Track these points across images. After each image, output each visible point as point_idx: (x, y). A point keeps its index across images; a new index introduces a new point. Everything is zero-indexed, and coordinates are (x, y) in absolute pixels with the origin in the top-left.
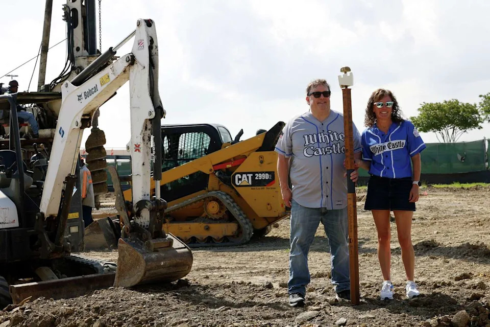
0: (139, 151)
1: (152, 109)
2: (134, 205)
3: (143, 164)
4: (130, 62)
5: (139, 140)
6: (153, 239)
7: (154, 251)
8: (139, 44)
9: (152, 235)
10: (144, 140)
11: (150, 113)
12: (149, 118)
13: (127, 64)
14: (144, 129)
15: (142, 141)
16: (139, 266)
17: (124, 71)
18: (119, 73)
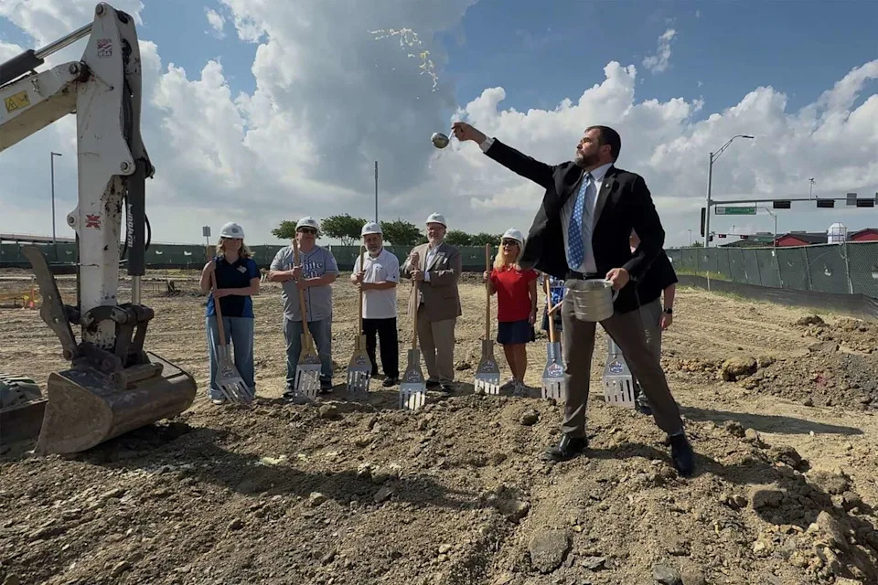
0: (96, 226)
1: (129, 159)
2: (82, 314)
3: (106, 249)
4: (79, 73)
5: (98, 209)
6: (125, 367)
7: (128, 389)
8: (100, 47)
9: (123, 361)
10: (107, 209)
11: (125, 166)
12: (122, 173)
13: (71, 78)
14: (109, 192)
15: (103, 211)
16: (98, 419)
17: (65, 91)
18: (53, 93)
